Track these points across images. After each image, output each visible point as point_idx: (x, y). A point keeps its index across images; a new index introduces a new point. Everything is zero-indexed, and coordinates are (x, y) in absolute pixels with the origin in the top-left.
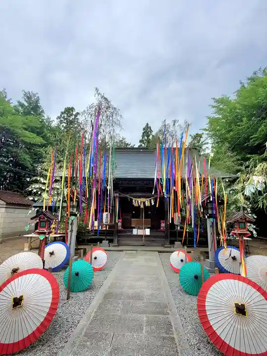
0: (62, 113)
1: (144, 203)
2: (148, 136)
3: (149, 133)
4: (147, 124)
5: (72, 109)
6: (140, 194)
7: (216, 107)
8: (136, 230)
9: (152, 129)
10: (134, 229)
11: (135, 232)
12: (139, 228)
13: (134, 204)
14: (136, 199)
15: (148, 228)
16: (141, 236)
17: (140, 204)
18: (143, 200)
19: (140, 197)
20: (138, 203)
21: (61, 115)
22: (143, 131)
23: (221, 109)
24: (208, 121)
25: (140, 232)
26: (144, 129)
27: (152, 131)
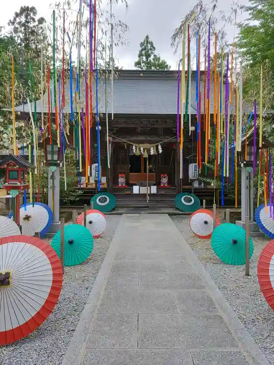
0: (17, 15)
1: (149, 151)
2: (148, 56)
3: (150, 52)
4: (147, 37)
5: (33, 10)
6: (142, 138)
7: (251, 9)
8: (138, 187)
9: (154, 45)
10: (134, 187)
11: (136, 189)
12: (141, 185)
13: (134, 151)
14: (137, 145)
15: (154, 185)
16: (145, 195)
17: (142, 152)
18: (147, 146)
19: (142, 142)
20: (140, 150)
21: (15, 19)
22: (140, 49)
23: (260, 11)
24: (238, 30)
25: (144, 190)
26: (142, 44)
27: (154, 48)
